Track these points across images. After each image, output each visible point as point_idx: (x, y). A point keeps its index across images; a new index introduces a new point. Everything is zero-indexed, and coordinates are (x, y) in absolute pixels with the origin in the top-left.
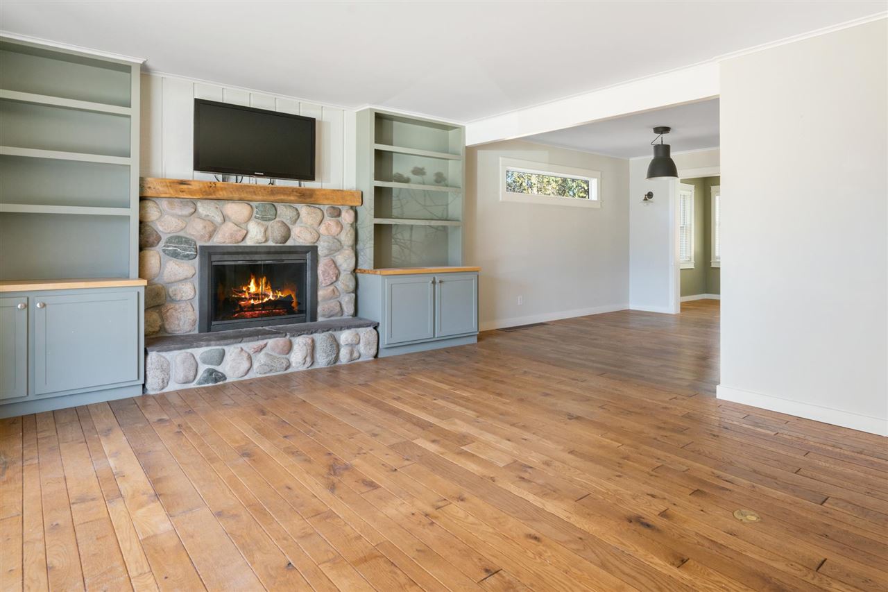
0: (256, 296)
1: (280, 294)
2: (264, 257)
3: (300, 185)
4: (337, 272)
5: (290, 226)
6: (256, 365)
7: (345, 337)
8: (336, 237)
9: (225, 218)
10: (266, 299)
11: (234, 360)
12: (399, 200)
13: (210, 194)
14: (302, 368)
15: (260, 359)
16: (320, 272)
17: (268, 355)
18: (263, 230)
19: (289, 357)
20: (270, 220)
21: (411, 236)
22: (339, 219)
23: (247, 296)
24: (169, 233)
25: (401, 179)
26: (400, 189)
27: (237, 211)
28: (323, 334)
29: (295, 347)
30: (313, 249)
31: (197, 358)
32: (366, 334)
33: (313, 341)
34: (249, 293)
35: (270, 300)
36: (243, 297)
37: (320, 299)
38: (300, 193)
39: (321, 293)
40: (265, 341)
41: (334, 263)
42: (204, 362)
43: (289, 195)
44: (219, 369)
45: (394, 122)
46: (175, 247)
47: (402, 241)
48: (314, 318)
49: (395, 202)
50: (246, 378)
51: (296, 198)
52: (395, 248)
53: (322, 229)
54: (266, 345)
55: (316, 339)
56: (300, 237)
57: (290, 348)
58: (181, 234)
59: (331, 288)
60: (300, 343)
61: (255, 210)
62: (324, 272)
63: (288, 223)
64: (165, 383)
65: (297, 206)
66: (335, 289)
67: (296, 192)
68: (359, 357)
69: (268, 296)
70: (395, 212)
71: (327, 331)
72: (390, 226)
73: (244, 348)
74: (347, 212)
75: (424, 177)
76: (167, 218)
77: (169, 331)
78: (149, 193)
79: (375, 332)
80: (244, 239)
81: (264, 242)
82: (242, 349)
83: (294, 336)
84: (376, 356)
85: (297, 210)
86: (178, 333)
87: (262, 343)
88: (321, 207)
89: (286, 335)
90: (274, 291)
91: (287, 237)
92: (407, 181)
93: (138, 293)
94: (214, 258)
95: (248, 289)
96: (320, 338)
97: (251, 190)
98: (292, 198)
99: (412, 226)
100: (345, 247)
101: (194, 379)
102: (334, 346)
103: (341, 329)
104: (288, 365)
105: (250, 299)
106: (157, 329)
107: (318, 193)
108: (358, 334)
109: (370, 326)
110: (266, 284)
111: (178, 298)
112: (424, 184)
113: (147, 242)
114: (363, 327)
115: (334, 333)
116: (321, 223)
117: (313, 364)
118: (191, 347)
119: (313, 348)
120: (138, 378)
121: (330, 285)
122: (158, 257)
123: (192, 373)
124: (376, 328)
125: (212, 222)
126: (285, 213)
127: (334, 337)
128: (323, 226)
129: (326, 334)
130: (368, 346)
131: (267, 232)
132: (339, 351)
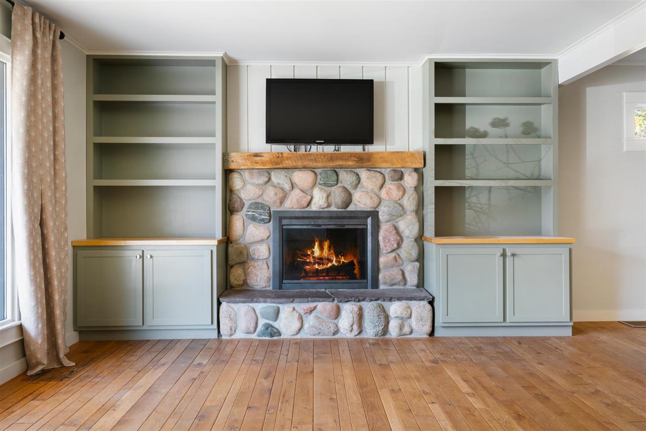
0: (320, 260)
1: (343, 260)
2: (326, 222)
3: (364, 150)
4: (399, 238)
5: (352, 191)
6: (306, 326)
7: (395, 308)
8: (398, 202)
9: (293, 186)
10: (330, 265)
11: (286, 318)
12: (474, 158)
13: (278, 164)
14: (351, 336)
15: (310, 321)
16: (381, 238)
17: (317, 318)
18: (325, 195)
19: (338, 321)
20: (332, 186)
21: (489, 199)
22: (402, 182)
23: (312, 260)
24: (250, 200)
25: (477, 134)
26: (475, 145)
27: (302, 178)
28: (371, 303)
29: (344, 313)
30: (374, 214)
31: (258, 312)
32: (420, 308)
33: (361, 309)
34: (313, 257)
35: (333, 265)
36: (308, 260)
37: (381, 266)
38: (357, 158)
39: (382, 260)
40: (315, 304)
41: (396, 228)
42: (263, 317)
43: (347, 160)
44: (275, 324)
45: (467, 70)
46: (254, 212)
47: (478, 205)
48: (375, 285)
49: (469, 162)
50: (298, 336)
51: (354, 163)
52: (469, 215)
53: (383, 194)
54: (315, 308)
55: (364, 307)
56: (361, 202)
57: (338, 313)
58: (259, 200)
59: (393, 255)
60: (348, 310)
61: (319, 177)
62: (384, 238)
63: (349, 187)
64: (233, 330)
65: (358, 171)
66: (397, 256)
67: (354, 156)
68: (411, 332)
69: (331, 261)
70: (468, 173)
71: (376, 300)
72: (462, 189)
73: (296, 308)
74: (409, 175)
75: (508, 129)
76: (249, 187)
77: (250, 285)
78: (232, 166)
79: (429, 307)
80: (309, 204)
81: (327, 207)
82: (294, 309)
83: (341, 302)
84: (432, 334)
85: (357, 175)
86: (257, 288)
87: (312, 305)
88: (383, 171)
89: (333, 300)
90: (337, 256)
91: (348, 201)
92: (484, 135)
93: (212, 251)
94: (285, 222)
95: (313, 252)
96: (369, 307)
97: (313, 158)
98: (350, 163)
99: (490, 187)
100: (408, 212)
101: (255, 331)
102: (382, 317)
104: (336, 330)
105: (314, 264)
106: (241, 283)
107: (375, 156)
108: (409, 307)
109: (423, 300)
110: (329, 248)
111: (256, 257)
112: (506, 137)
113: (234, 207)
114: (416, 300)
115: (383, 303)
116: (382, 187)
117: (360, 333)
118: (252, 302)
119: (361, 316)
120: (212, 323)
121: (391, 252)
122: (241, 221)
123: (252, 325)
124: (431, 303)
125: (283, 189)
126: (346, 178)
127: (383, 307)
128: (384, 190)
129: (375, 303)
130: (421, 322)
131: (329, 198)
132: (388, 323)
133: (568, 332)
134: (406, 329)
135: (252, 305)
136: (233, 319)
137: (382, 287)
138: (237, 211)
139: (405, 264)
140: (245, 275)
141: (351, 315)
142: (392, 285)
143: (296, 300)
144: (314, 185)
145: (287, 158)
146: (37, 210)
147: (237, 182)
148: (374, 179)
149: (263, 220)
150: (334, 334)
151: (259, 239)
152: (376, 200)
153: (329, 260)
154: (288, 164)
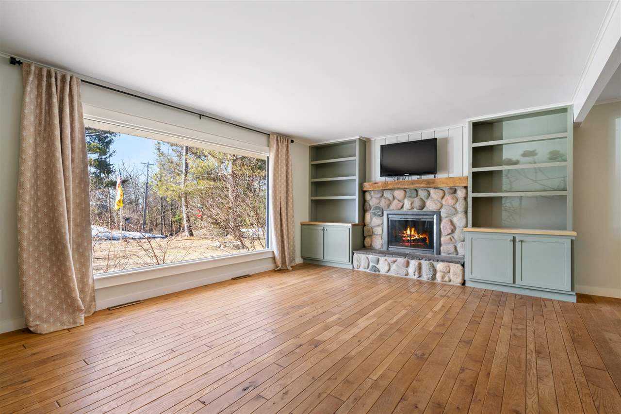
0: (410, 236)
1: (421, 236)
2: (413, 217)
3: (435, 177)
4: (452, 227)
5: (425, 200)
6: (392, 269)
7: (440, 266)
8: (453, 206)
9: (394, 198)
10: (415, 238)
11: (382, 264)
12: (508, 178)
13: (385, 187)
14: (415, 277)
15: (394, 267)
16: (441, 227)
17: (397, 265)
18: (410, 203)
19: (408, 269)
20: (414, 198)
21: (521, 204)
22: (455, 195)
23: (406, 236)
24: (374, 205)
25: (510, 162)
26: (509, 170)
27: (399, 194)
28: (426, 261)
29: (411, 265)
30: (439, 213)
31: (369, 259)
32: (456, 268)
33: (420, 264)
36: (404, 235)
37: (442, 242)
39: (442, 239)
40: (396, 259)
41: (451, 222)
42: (372, 262)
43: (421, 184)
44: (377, 266)
45: (504, 123)
46: (375, 211)
47: (512, 208)
48: (439, 253)
49: (505, 180)
50: (388, 274)
51: (424, 185)
52: (504, 214)
53: (444, 202)
54: (396, 261)
55: (422, 263)
56: (431, 206)
57: (408, 264)
58: (378, 206)
59: (449, 236)
60: (414, 263)
61: (407, 193)
62: (443, 227)
63: (424, 198)
64: (359, 267)
65: (429, 189)
66: (452, 238)
67: (425, 181)
68: (450, 281)
69: (415, 236)
70: (504, 188)
71: (429, 260)
72: (501, 198)
73: (387, 260)
74: (460, 190)
75: (536, 157)
76: (374, 199)
77: (374, 246)
78: (365, 189)
79: (461, 267)
80: (402, 207)
81: (411, 209)
82: (386, 260)
83: (409, 259)
84: (464, 283)
85: (429, 191)
86: (376, 248)
87: (395, 259)
88: (444, 189)
89: (405, 258)
90: (418, 234)
91: (423, 206)
92: (516, 163)
94: (390, 216)
95: (407, 232)
96: (425, 264)
97: (403, 183)
98: (422, 185)
99: (521, 197)
100: (459, 213)
101: (368, 268)
102: (432, 270)
103: (438, 261)
104: (407, 273)
105: (407, 237)
107: (437, 181)
108: (449, 267)
109: (458, 263)
110: (415, 231)
111: (376, 233)
112: (535, 163)
113: (366, 209)
114: (453, 263)
115: (433, 262)
116: (443, 198)
117: (420, 276)
118: (367, 254)
119: (420, 268)
120: (349, 261)
121: (448, 235)
122: (370, 215)
123: (366, 265)
124: (463, 265)
125: (389, 200)
126: (422, 194)
127: (433, 265)
128: (444, 200)
129: (428, 262)
130: (455, 276)
131: (413, 204)
132: (436, 274)
133: (574, 299)
134: (446, 279)
135: (367, 255)
136: (359, 261)
137: (442, 254)
138: (368, 211)
139: (457, 242)
140: (372, 242)
141: (414, 266)
142: (449, 254)
143: (387, 255)
144: (405, 197)
145: (390, 184)
146: (278, 209)
147: (368, 197)
148: (437, 194)
149: (379, 215)
150: (406, 275)
151: (377, 224)
152: (439, 205)
153: (414, 236)
154: (390, 187)
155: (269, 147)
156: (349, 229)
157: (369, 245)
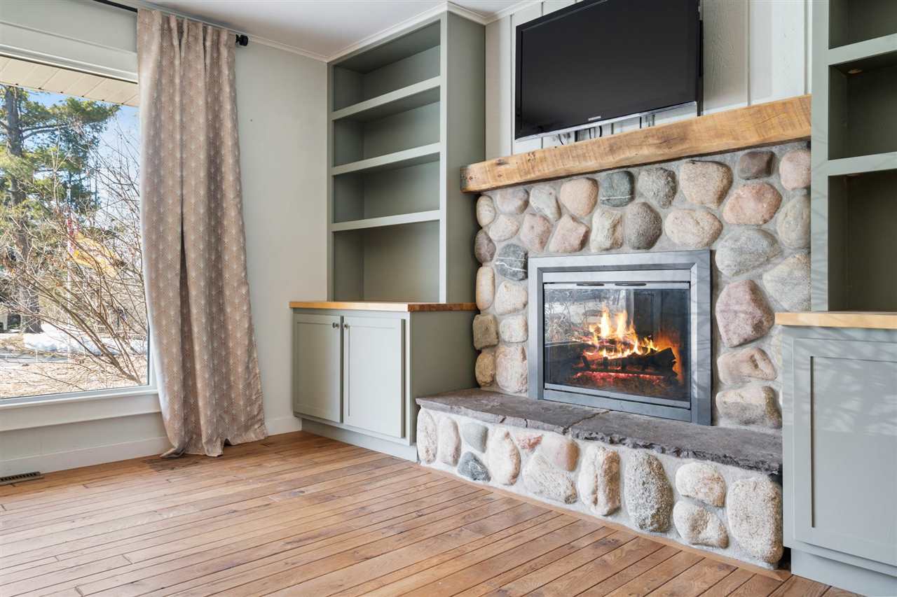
1: (651, 346)
4: (758, 313)
5: (661, 212)
6: (525, 471)
7: (684, 474)
8: (765, 227)
9: (560, 210)
11: (494, 449)
13: (528, 172)
14: (594, 513)
15: (530, 465)
16: (720, 312)
17: (541, 460)
18: (609, 225)
19: (577, 476)
20: (623, 204)
22: (772, 179)
23: (597, 343)
24: (505, 240)
28: (635, 451)
29: (585, 462)
30: (707, 260)
31: (460, 430)
36: (591, 342)
37: (722, 374)
38: (658, 138)
40: (538, 434)
41: (756, 292)
42: (466, 440)
43: (641, 145)
44: (483, 457)
46: (502, 261)
48: (710, 417)
50: (513, 489)
53: (726, 211)
54: (538, 441)
55: (623, 457)
56: (681, 230)
57: (574, 458)
58: (514, 241)
59: (747, 351)
60: (594, 454)
61: (601, 190)
62: (726, 312)
63: (654, 203)
64: (432, 455)
65: (671, 166)
66: (757, 357)
67: (653, 136)
68: (726, 543)
71: (645, 447)
73: (511, 434)
74: (790, 160)
76: (501, 218)
77: (500, 385)
78: (474, 187)
79: (768, 488)
80: (584, 242)
81: (612, 246)
82: (507, 435)
83: (577, 437)
85: (671, 175)
86: (508, 391)
87: (533, 434)
88: (726, 159)
89: (564, 433)
90: (641, 339)
91: (654, 232)
94: (547, 277)
96: (632, 462)
97: (580, 152)
100: (787, 252)
101: (456, 462)
102: (653, 488)
103: (678, 452)
104: (569, 493)
105: (601, 349)
108: (719, 479)
109: (757, 468)
111: (507, 338)
113: (480, 255)
114: (738, 464)
115: (661, 457)
116: (722, 196)
117: (615, 511)
118: (451, 410)
119: (613, 477)
120: (404, 435)
121: (741, 345)
122: (490, 276)
123: (450, 450)
124: (778, 479)
125: (545, 218)
126: (649, 184)
127: (660, 467)
128: (729, 201)
129: (641, 453)
130: (745, 524)
131: (619, 229)
132: (671, 505)
134: (711, 533)
135: (454, 417)
136: (433, 437)
137: (723, 423)
138: (486, 261)
140: (495, 367)
141: (592, 468)
143: (509, 419)
144: (593, 205)
145: (543, 160)
147: (484, 211)
148: (701, 180)
149: (514, 274)
150: (567, 500)
151: (510, 308)
152: (707, 225)
153: (628, 345)
154: (546, 170)
155: (135, 51)
156: (404, 322)
157: (489, 380)
